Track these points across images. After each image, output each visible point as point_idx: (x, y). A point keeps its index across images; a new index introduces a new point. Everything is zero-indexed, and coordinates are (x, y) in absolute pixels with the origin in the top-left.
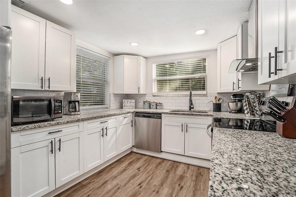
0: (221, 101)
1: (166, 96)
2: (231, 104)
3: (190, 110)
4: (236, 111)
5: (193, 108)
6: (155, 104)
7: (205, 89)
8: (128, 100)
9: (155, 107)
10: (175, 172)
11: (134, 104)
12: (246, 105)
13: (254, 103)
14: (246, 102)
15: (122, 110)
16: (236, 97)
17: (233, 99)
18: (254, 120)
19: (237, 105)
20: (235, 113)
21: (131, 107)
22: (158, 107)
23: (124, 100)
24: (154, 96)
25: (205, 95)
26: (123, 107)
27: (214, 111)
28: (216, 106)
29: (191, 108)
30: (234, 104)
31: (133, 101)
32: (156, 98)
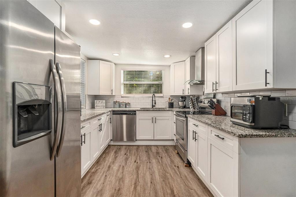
0: (173, 101)
1: (133, 97)
2: (180, 103)
3: (153, 107)
4: (182, 107)
5: (155, 106)
6: (124, 104)
7: (162, 93)
8: (100, 101)
9: (124, 106)
10: (152, 151)
11: (104, 104)
12: (191, 103)
13: (195, 102)
14: (190, 101)
15: (94, 109)
16: (183, 99)
17: (181, 99)
18: (195, 111)
19: (183, 103)
20: (183, 108)
21: (103, 107)
22: (127, 106)
23: (96, 101)
24: (122, 97)
25: (162, 97)
26: (96, 107)
27: (169, 108)
28: (170, 104)
29: (153, 106)
30: (182, 102)
31: (104, 101)
32: (124, 98)
